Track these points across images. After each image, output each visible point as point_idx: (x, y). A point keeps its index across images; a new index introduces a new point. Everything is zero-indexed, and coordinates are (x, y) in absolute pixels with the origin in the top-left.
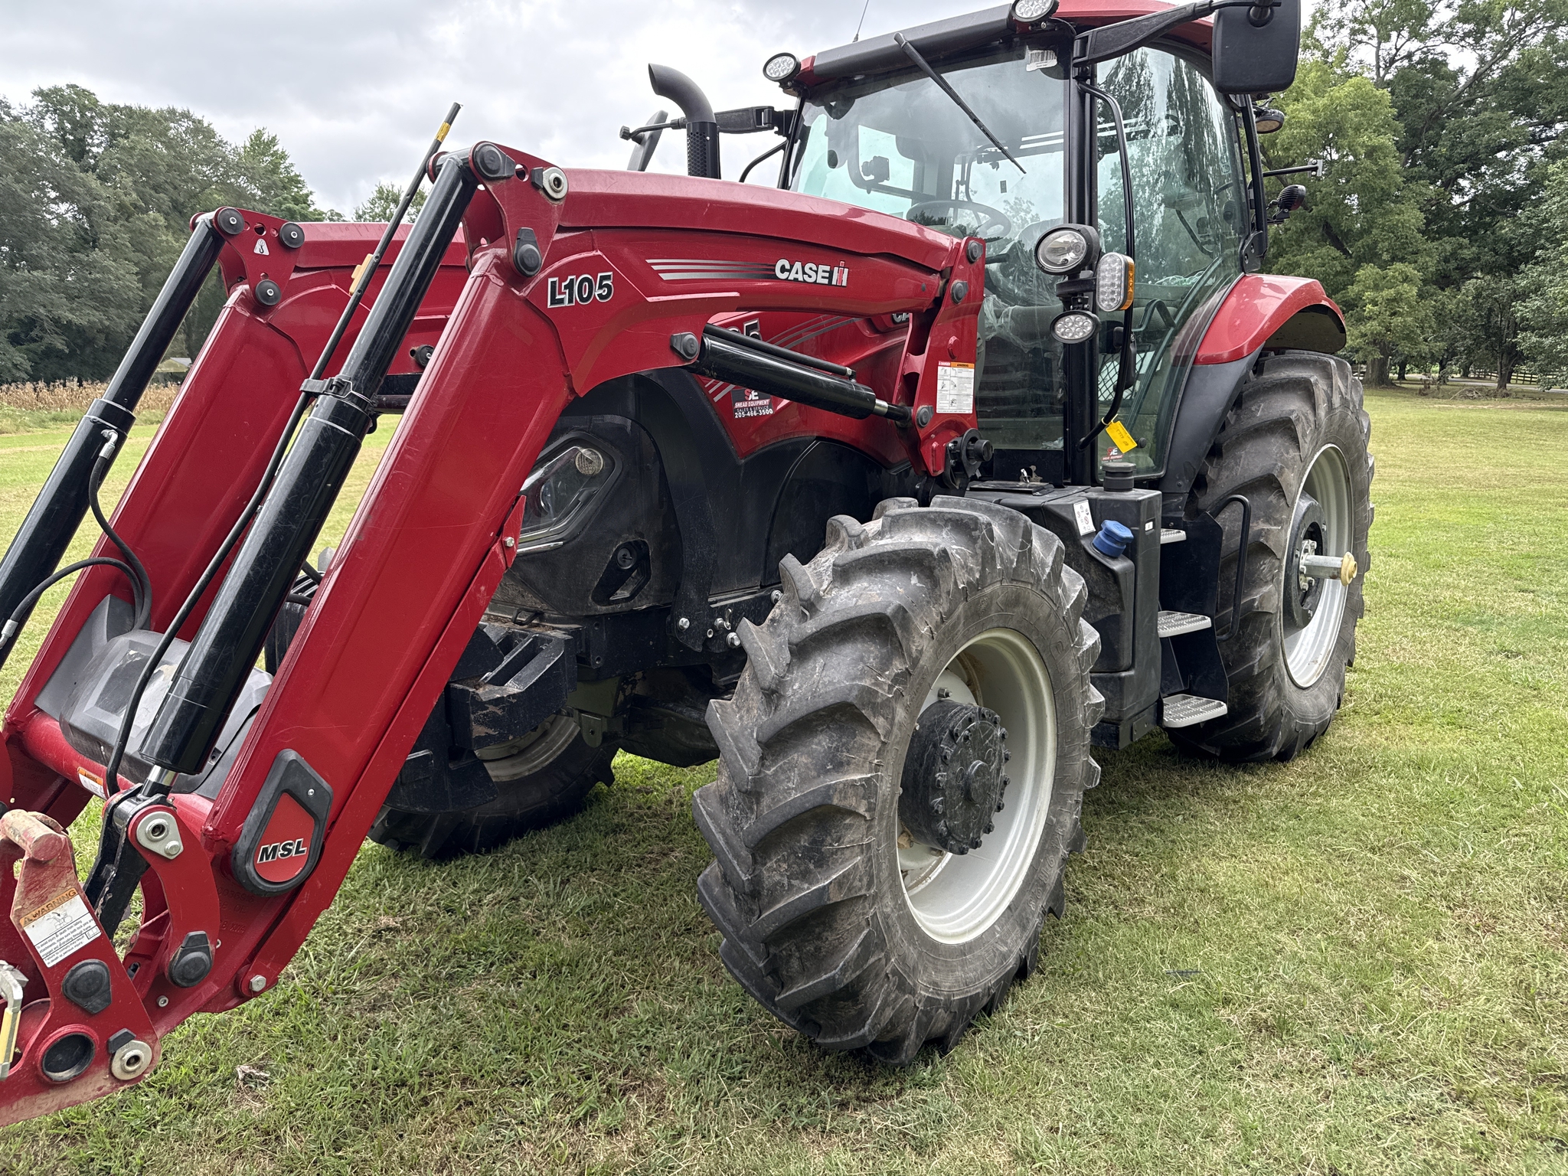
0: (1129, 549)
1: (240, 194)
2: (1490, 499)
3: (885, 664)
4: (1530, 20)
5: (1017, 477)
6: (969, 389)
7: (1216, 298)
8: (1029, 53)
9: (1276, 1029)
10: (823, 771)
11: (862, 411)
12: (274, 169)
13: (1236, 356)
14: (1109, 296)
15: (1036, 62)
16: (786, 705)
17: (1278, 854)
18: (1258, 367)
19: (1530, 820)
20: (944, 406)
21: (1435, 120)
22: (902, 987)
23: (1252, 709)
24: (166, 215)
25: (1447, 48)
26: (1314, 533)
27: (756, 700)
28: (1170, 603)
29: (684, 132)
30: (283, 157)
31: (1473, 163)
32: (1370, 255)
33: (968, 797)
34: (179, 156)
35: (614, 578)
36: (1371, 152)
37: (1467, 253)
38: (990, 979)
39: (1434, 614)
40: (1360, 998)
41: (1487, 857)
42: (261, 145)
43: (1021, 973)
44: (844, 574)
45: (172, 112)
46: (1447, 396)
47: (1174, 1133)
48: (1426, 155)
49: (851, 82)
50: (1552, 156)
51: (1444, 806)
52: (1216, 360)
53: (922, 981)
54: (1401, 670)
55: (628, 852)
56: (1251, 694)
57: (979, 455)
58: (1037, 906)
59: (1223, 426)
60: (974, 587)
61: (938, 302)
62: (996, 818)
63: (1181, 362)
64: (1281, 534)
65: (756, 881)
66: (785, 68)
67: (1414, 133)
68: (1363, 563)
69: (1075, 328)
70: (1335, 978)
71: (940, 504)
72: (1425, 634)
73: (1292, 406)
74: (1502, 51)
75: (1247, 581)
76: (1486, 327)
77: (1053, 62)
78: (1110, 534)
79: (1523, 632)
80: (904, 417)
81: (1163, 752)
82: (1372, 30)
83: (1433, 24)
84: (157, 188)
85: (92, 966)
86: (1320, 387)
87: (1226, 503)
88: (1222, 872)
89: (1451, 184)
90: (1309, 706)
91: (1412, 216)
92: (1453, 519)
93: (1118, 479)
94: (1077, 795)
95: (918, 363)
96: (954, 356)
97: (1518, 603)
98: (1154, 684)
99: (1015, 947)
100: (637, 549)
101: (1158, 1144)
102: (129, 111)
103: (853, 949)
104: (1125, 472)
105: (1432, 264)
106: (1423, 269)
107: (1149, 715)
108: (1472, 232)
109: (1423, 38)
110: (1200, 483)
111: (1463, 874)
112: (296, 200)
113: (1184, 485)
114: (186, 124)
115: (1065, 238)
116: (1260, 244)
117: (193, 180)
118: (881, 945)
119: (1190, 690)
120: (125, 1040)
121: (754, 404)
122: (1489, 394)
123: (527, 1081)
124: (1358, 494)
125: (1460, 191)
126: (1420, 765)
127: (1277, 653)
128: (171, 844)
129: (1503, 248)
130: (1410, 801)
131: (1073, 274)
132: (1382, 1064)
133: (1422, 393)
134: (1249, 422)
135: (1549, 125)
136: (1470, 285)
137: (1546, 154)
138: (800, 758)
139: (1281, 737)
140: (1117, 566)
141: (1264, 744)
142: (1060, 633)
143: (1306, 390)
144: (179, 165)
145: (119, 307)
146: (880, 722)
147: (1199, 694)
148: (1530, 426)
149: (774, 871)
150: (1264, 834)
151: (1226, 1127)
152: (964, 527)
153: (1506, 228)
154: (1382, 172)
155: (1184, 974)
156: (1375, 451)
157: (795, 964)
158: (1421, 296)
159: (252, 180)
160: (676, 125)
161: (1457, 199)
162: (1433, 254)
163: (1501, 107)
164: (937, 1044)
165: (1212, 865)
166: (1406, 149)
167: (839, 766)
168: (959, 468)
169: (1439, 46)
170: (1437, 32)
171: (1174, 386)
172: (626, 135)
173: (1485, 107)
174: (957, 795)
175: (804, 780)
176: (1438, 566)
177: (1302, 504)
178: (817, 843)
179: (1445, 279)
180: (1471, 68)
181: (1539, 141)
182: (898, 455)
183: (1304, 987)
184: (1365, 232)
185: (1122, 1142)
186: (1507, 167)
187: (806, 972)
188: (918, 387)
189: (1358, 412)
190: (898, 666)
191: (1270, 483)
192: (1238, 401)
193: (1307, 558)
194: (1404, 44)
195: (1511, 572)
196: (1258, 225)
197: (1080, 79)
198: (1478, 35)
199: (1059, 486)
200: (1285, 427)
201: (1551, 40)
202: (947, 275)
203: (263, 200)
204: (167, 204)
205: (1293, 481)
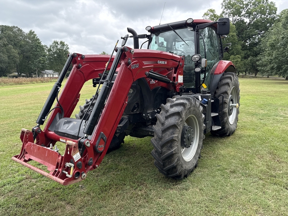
0: (207, 103)
1: (28, 42)
2: (255, 95)
3: (179, 119)
4: (258, 14)
5: (189, 92)
6: (182, 79)
7: (217, 64)
8: (188, 27)
9: (234, 172)
10: (171, 135)
11: (168, 83)
12: (34, 37)
13: (220, 73)
14: (203, 65)
15: (189, 29)
16: (165, 125)
17: (230, 149)
18: (223, 75)
19: (267, 143)
20: (179, 82)
21: (242, 30)
22: (182, 167)
23: (224, 128)
24: (13, 46)
25: (244, 18)
26: (232, 100)
27: (160, 125)
28: (213, 111)
29: (133, 38)
30: (36, 35)
31: (249, 38)
32: (233, 54)
33: (189, 140)
34: (16, 35)
35: (134, 108)
36: (232, 36)
37: (249, 53)
38: (192, 167)
39: (248, 113)
40: (245, 168)
41: (261, 148)
42: (31, 33)
43: (196, 167)
44: (172, 106)
45: (14, 27)
46: (246, 78)
47: (222, 186)
48: (241, 37)
49: (160, 31)
50: (262, 37)
51: (254, 142)
52: (217, 74)
53: (184, 166)
54: (245, 122)
55: (129, 153)
56: (224, 125)
57: (184, 89)
58: (198, 156)
59: (218, 84)
60: (190, 108)
61: (178, 66)
62: (192, 143)
63: (212, 74)
64: (228, 100)
65: (162, 151)
66: (149, 28)
67: (239, 33)
68: (239, 106)
69: (198, 70)
70: (241, 165)
71: (183, 96)
72: (248, 117)
73: (229, 81)
74: (253, 19)
75: (223, 108)
76: (252, 66)
77: (192, 29)
78: (204, 101)
79: (263, 116)
80: (174, 83)
81: (210, 135)
82: (232, 15)
83: (242, 14)
84: (11, 41)
85: (80, 162)
86: (232, 78)
87: (219, 96)
88: (222, 152)
89: (246, 41)
90: (232, 128)
91: (240, 47)
92: (250, 98)
93: (204, 92)
94: (202, 140)
95: (175, 75)
96: (180, 74)
97: (261, 111)
98: (211, 124)
99: (195, 162)
100: (137, 104)
101: (220, 187)
102: (6, 26)
103: (176, 160)
104: (206, 91)
105: (243, 55)
106: (241, 56)
107: (210, 128)
108: (249, 49)
109: (240, 17)
110: (215, 93)
111: (257, 151)
112: (38, 43)
113: (213, 93)
114: (17, 29)
115: (195, 56)
116: (222, 56)
117: (18, 39)
118: (179, 160)
119: (215, 125)
120: (83, 173)
121: (153, 82)
122: (253, 77)
123: (125, 185)
124: (238, 94)
125: (247, 42)
126: (249, 136)
127: (228, 119)
128: (89, 145)
129: (255, 52)
130: (249, 141)
131: (197, 61)
132: (249, 176)
133: (242, 77)
134: (222, 83)
135: (261, 32)
136: (249, 59)
137: (261, 36)
138: (168, 133)
139: (229, 132)
140: (206, 105)
141: (226, 133)
142: (200, 115)
143: (230, 78)
144: (16, 36)
145: (4, 63)
146: (179, 127)
147: (217, 125)
148: (261, 83)
149: (164, 149)
150: (227, 147)
151: (229, 185)
152: (188, 99)
153: (255, 49)
154: (234, 39)
155: (219, 166)
156: (240, 87)
157: (167, 163)
158: (241, 60)
159: (29, 39)
160: (131, 37)
161: (247, 44)
162: (243, 53)
163: (253, 28)
164: (186, 176)
165: (220, 151)
166: (238, 35)
167: (174, 134)
168: (181, 91)
169: (243, 18)
170: (242, 16)
171: (211, 78)
172: (122, 38)
173: (251, 28)
174: (187, 139)
175: (169, 136)
176: (248, 106)
177: (230, 96)
178: (171, 145)
179: (245, 58)
180: (248, 22)
181: (260, 34)
182: (172, 89)
183: (237, 167)
184: (232, 49)
185: (214, 187)
186: (255, 38)
187: (169, 164)
188: (175, 79)
189: (238, 82)
190: (181, 119)
191: (226, 93)
192: (221, 80)
193: (231, 104)
194: (237, 17)
195: (260, 107)
196: (222, 53)
197: (197, 32)
198: (249, 16)
199: (195, 93)
200: (228, 84)
201: (261, 17)
202: (179, 62)
203: (32, 43)
204: (13, 44)
205: (229, 92)
